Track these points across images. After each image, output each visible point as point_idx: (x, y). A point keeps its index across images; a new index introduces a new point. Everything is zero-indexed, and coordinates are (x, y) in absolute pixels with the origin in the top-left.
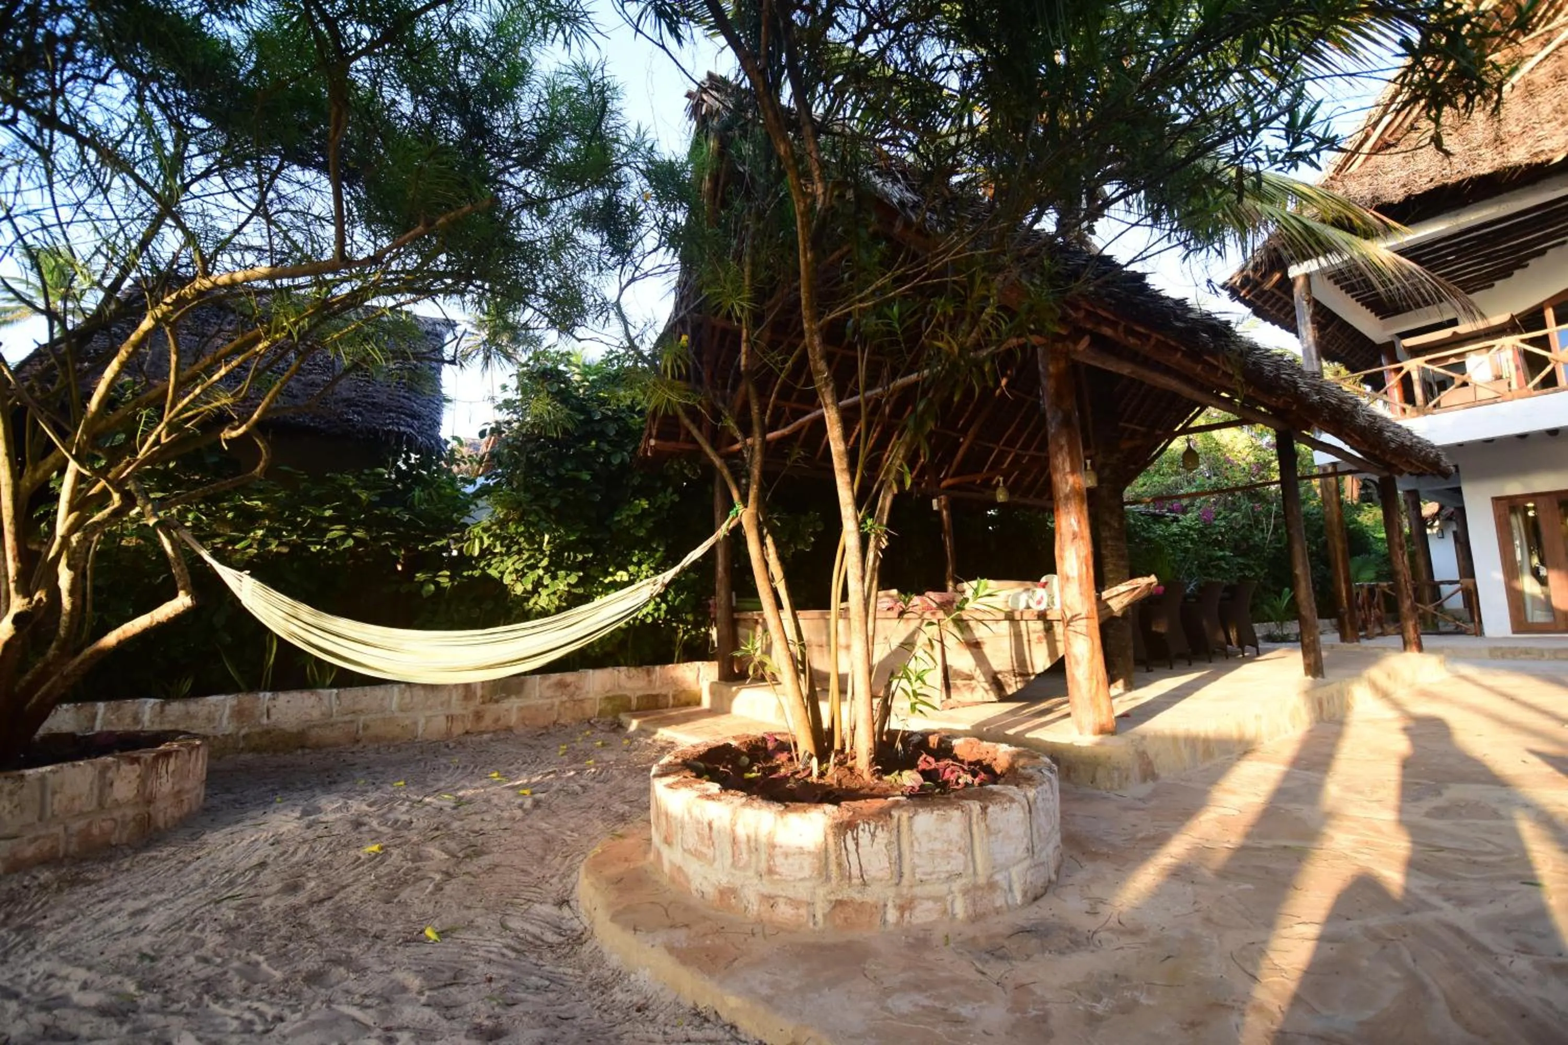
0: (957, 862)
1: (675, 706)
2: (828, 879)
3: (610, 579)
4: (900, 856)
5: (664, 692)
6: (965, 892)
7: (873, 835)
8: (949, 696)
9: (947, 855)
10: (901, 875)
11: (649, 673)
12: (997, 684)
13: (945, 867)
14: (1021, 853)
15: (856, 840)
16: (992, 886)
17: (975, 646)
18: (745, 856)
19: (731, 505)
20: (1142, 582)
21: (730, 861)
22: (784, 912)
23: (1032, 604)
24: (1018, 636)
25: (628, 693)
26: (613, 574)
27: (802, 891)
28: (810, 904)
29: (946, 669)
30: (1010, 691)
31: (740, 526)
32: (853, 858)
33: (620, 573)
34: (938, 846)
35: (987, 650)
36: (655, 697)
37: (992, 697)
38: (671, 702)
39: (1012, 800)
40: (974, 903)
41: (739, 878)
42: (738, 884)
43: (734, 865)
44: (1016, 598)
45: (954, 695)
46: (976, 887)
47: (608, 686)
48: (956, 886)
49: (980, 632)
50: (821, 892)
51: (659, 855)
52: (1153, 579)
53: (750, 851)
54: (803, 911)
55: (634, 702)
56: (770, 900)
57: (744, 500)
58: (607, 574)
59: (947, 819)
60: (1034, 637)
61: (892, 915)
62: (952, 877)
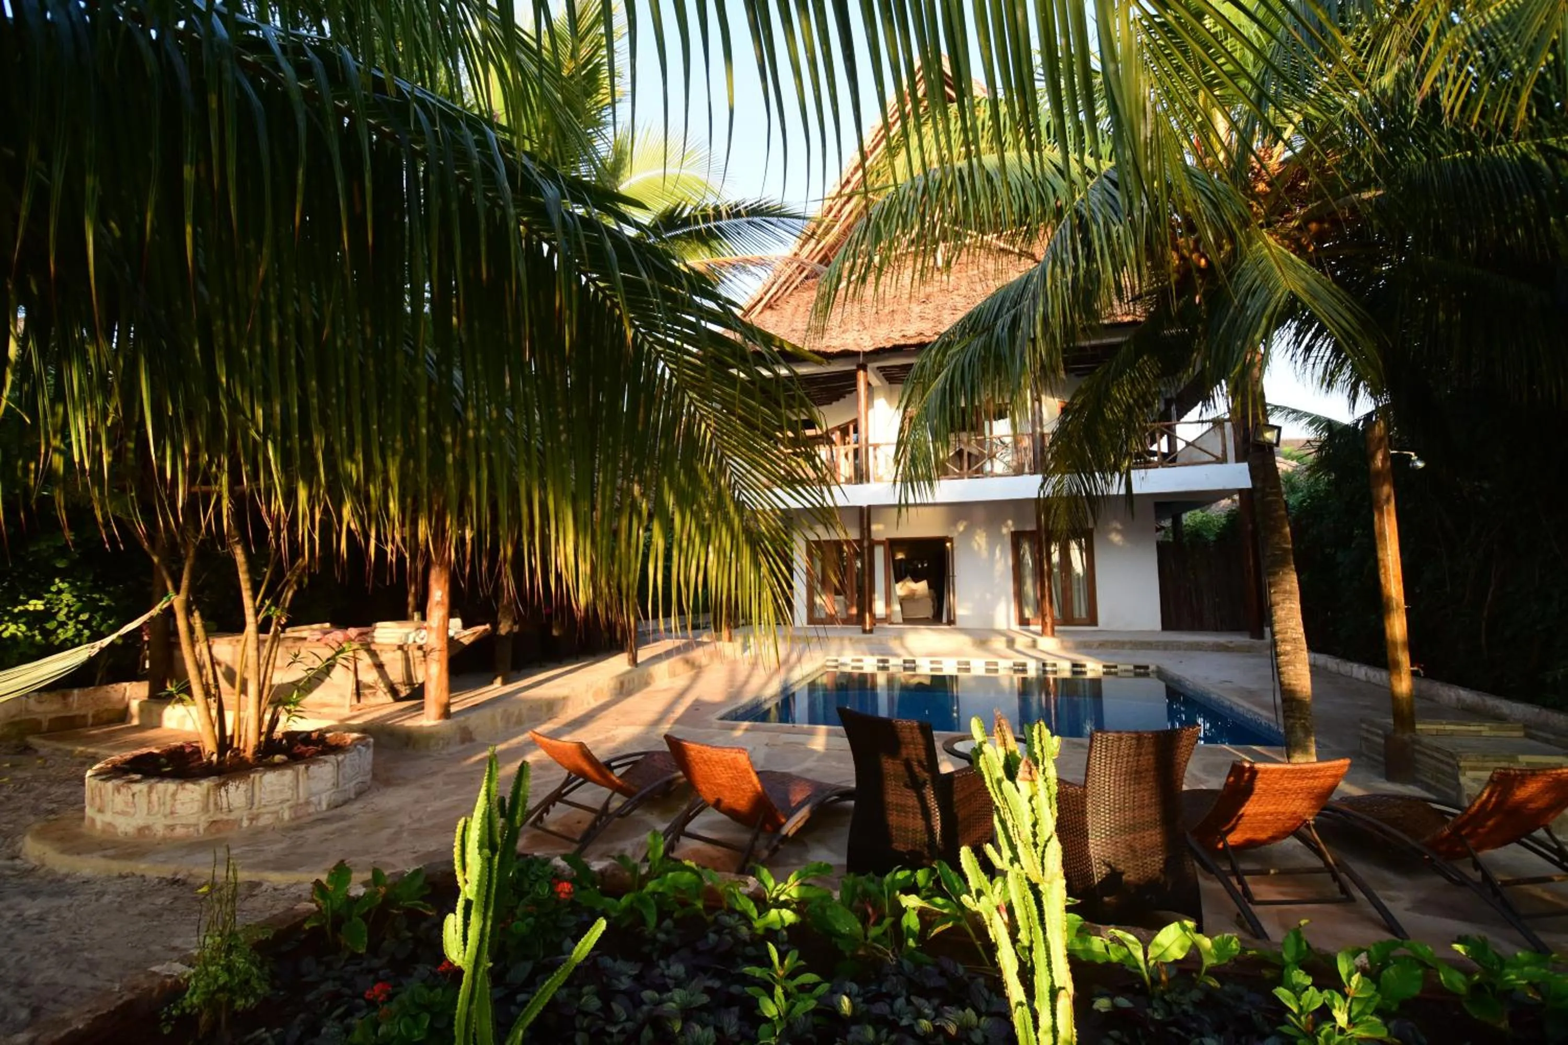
0: (288, 794)
1: (94, 725)
2: (208, 811)
3: (21, 608)
4: (253, 795)
5: (82, 712)
6: (291, 807)
7: (237, 787)
8: (359, 701)
9: (281, 791)
10: (253, 804)
11: (65, 697)
12: (393, 691)
13: (279, 798)
14: (329, 785)
15: (227, 791)
16: (308, 803)
17: (380, 666)
18: (156, 808)
19: (165, 593)
20: (481, 628)
21: (145, 812)
22: (180, 831)
23: (418, 640)
24: (407, 660)
25: (39, 717)
26: (25, 603)
27: (192, 820)
28: (196, 825)
29: (358, 683)
30: (403, 695)
31: (171, 607)
32: (224, 800)
33: (33, 602)
34: (277, 788)
35: (387, 668)
36: (72, 718)
37: (389, 699)
38: (90, 720)
39: (326, 762)
40: (295, 812)
41: (150, 821)
42: (150, 823)
43: (149, 814)
44: (407, 635)
45: (362, 700)
46: (298, 805)
47: (13, 712)
48: (286, 805)
49: (384, 658)
50: (203, 818)
51: (93, 821)
52: (488, 626)
53: (159, 805)
54: (191, 829)
55: (45, 724)
56: (172, 828)
57: (177, 590)
58: (17, 603)
59: (283, 775)
60: (417, 661)
61: (245, 823)
62: (282, 802)
